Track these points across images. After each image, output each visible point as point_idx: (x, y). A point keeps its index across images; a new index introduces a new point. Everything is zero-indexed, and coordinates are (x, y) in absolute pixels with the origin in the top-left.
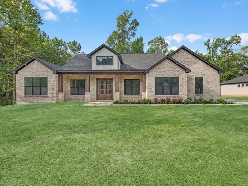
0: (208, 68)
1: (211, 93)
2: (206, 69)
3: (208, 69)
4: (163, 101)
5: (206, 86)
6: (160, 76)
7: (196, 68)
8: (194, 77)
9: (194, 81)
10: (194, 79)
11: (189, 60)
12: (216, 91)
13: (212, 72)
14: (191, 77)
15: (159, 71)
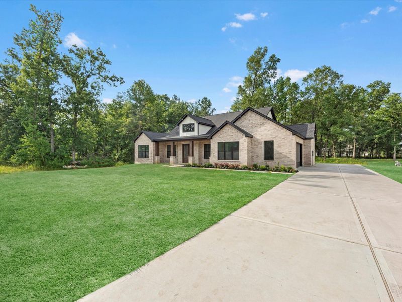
0: (279, 129)
1: (283, 159)
2: (277, 130)
3: (280, 131)
4: (222, 166)
5: (277, 151)
6: (222, 141)
7: (266, 130)
8: (263, 141)
9: (263, 145)
10: (263, 143)
11: (257, 122)
12: (289, 157)
13: (285, 134)
14: (259, 141)
15: (221, 136)
